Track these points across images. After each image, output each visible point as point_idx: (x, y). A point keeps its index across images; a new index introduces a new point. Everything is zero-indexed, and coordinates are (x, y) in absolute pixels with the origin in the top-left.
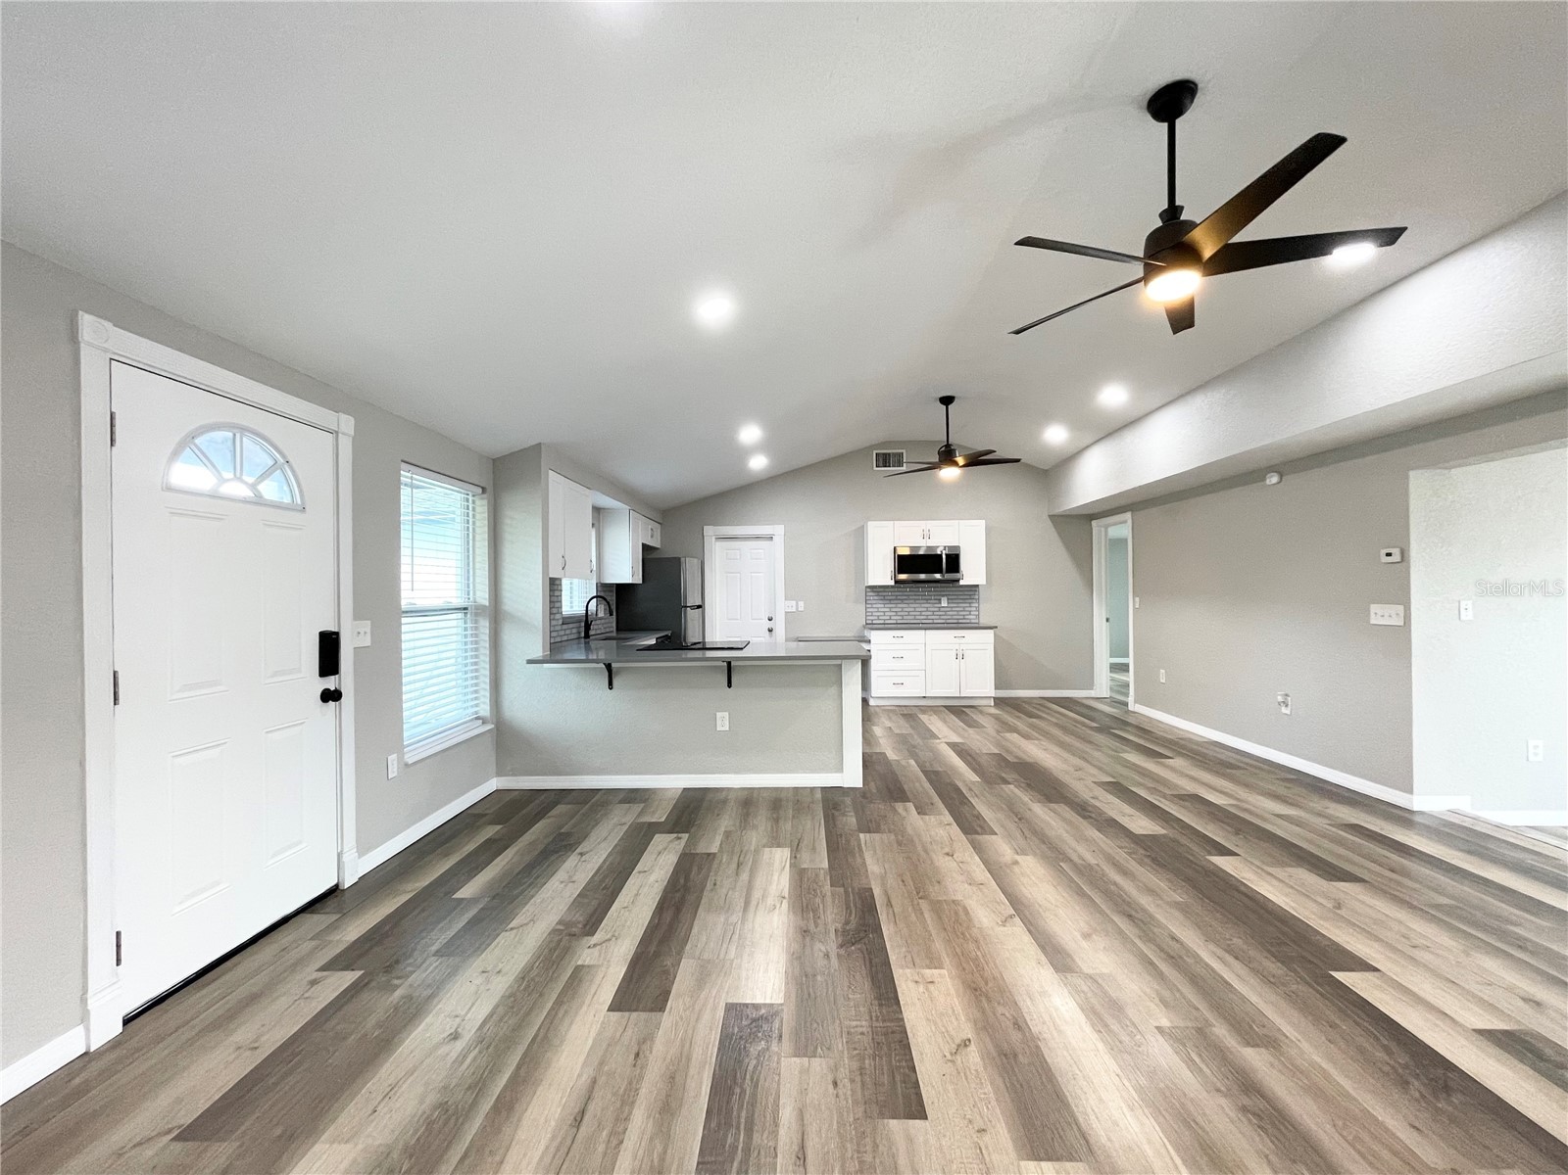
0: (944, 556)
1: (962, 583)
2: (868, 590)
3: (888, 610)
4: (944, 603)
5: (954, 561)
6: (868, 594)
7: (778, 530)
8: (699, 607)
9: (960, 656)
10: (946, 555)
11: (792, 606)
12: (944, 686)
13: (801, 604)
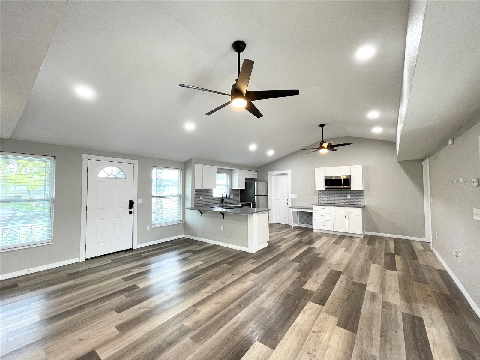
0: (343, 180)
1: (352, 189)
2: (319, 191)
3: (327, 198)
4: (349, 196)
5: (347, 181)
6: (319, 193)
7: (289, 172)
8: (266, 195)
9: (347, 217)
10: (344, 179)
11: (293, 196)
12: (341, 228)
13: (296, 195)
